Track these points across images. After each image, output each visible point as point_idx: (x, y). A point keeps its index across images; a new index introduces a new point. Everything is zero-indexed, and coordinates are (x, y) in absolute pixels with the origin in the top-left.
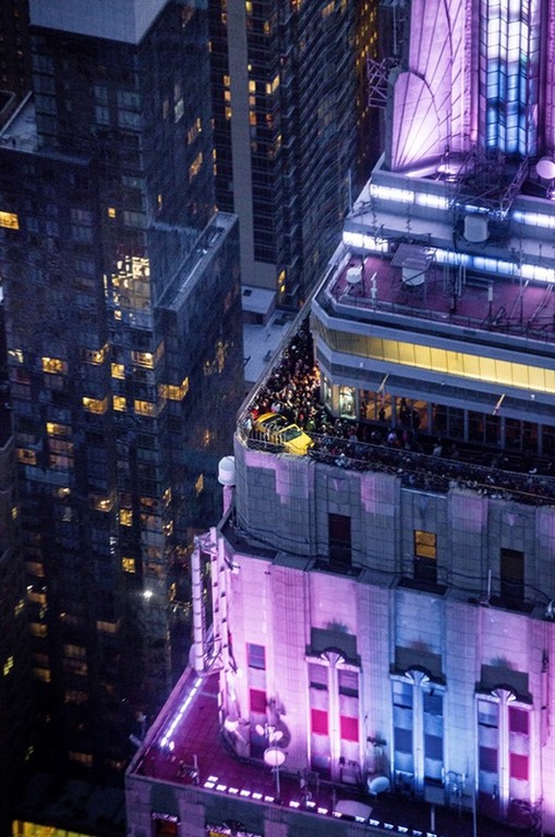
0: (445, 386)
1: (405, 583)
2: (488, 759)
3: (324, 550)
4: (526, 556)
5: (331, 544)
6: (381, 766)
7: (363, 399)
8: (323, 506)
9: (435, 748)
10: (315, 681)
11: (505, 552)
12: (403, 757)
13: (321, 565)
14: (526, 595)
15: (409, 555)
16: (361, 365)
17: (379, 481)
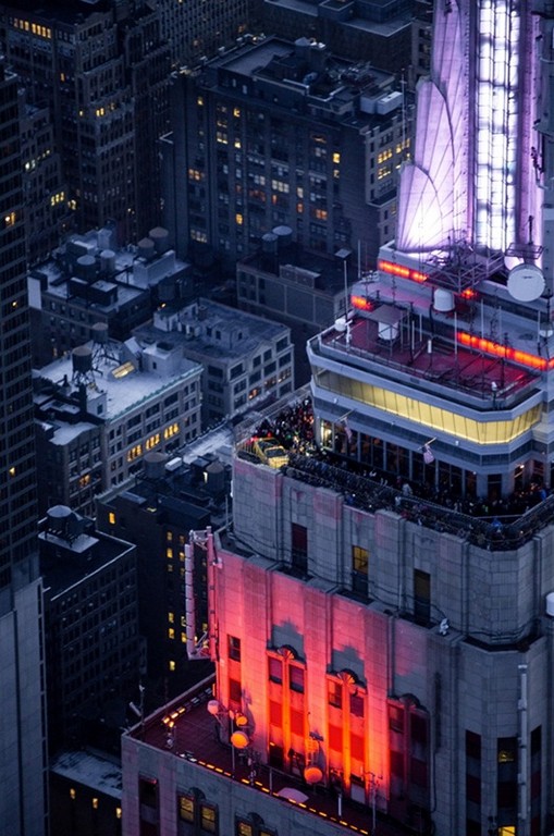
0: (394, 426)
1: (344, 593)
3: (288, 557)
4: (432, 578)
5: (293, 551)
6: (319, 761)
8: (287, 517)
9: (359, 750)
10: (274, 675)
11: (417, 573)
12: (336, 754)
13: (284, 569)
14: (432, 615)
15: (348, 568)
16: (335, 401)
17: (328, 495)
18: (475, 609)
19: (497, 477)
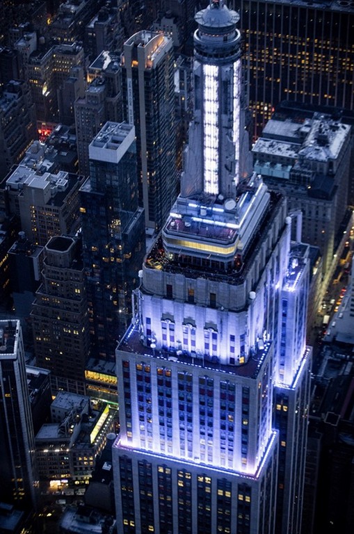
1: (186, 302)
2: (207, 346)
3: (166, 294)
4: (216, 295)
5: (167, 292)
6: (180, 348)
7: (176, 255)
8: (165, 283)
9: (193, 343)
10: (163, 327)
11: (211, 294)
12: (186, 346)
13: (165, 298)
14: (217, 305)
15: (187, 295)
16: (175, 247)
17: (180, 276)
18: (231, 301)
19: (231, 262)
